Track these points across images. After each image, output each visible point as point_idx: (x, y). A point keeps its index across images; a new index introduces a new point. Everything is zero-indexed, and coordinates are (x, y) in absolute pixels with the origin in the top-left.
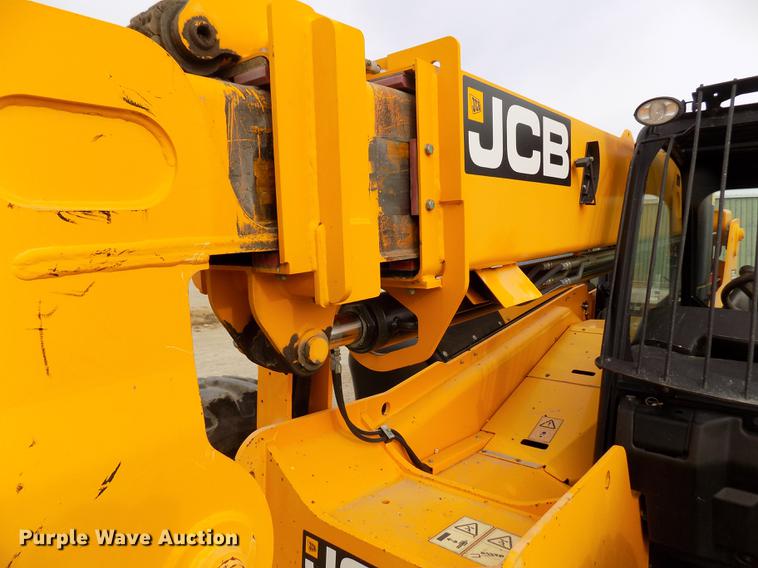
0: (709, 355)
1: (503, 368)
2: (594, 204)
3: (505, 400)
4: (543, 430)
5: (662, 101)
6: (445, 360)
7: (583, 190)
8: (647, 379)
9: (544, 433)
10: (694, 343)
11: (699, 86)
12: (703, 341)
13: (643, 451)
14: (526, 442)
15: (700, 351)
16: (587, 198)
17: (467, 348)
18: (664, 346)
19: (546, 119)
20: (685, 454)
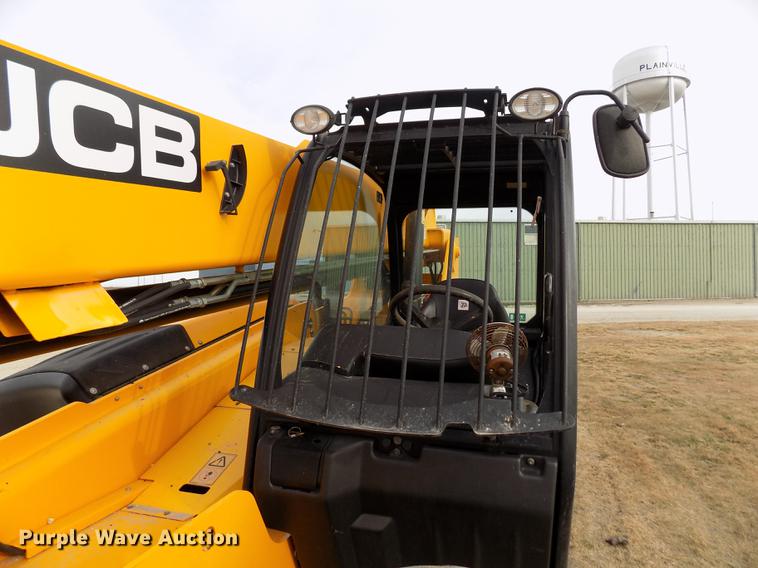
0: (367, 374)
1: (177, 400)
2: (236, 214)
3: (181, 437)
4: (211, 469)
5: (314, 110)
6: (91, 398)
7: (225, 197)
8: (274, 410)
9: (210, 474)
10: (353, 361)
11: (350, 98)
12: (361, 360)
13: (280, 489)
14: (187, 488)
15: (358, 370)
16: (229, 206)
17: (130, 381)
18: (327, 367)
19: (142, 108)
20: (318, 487)
